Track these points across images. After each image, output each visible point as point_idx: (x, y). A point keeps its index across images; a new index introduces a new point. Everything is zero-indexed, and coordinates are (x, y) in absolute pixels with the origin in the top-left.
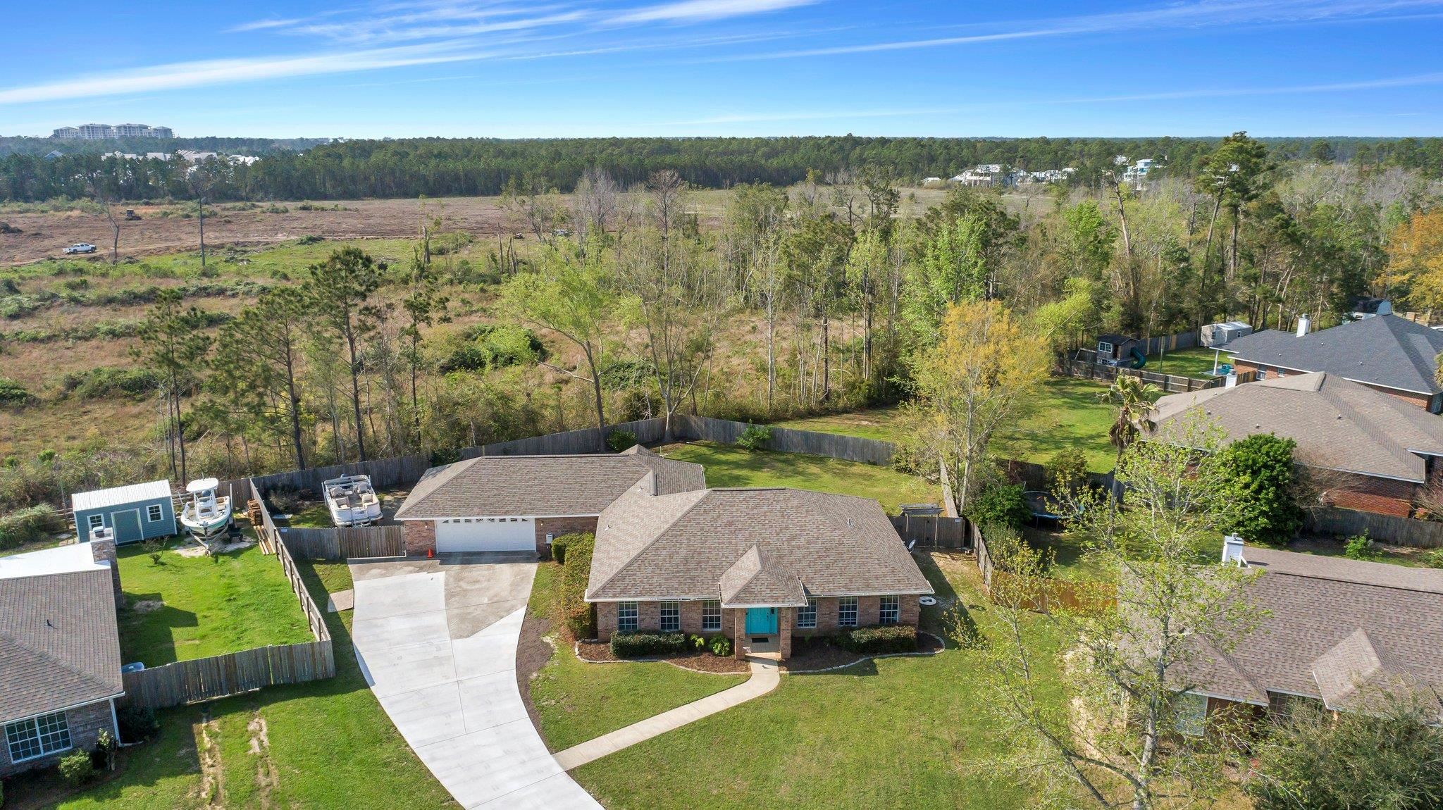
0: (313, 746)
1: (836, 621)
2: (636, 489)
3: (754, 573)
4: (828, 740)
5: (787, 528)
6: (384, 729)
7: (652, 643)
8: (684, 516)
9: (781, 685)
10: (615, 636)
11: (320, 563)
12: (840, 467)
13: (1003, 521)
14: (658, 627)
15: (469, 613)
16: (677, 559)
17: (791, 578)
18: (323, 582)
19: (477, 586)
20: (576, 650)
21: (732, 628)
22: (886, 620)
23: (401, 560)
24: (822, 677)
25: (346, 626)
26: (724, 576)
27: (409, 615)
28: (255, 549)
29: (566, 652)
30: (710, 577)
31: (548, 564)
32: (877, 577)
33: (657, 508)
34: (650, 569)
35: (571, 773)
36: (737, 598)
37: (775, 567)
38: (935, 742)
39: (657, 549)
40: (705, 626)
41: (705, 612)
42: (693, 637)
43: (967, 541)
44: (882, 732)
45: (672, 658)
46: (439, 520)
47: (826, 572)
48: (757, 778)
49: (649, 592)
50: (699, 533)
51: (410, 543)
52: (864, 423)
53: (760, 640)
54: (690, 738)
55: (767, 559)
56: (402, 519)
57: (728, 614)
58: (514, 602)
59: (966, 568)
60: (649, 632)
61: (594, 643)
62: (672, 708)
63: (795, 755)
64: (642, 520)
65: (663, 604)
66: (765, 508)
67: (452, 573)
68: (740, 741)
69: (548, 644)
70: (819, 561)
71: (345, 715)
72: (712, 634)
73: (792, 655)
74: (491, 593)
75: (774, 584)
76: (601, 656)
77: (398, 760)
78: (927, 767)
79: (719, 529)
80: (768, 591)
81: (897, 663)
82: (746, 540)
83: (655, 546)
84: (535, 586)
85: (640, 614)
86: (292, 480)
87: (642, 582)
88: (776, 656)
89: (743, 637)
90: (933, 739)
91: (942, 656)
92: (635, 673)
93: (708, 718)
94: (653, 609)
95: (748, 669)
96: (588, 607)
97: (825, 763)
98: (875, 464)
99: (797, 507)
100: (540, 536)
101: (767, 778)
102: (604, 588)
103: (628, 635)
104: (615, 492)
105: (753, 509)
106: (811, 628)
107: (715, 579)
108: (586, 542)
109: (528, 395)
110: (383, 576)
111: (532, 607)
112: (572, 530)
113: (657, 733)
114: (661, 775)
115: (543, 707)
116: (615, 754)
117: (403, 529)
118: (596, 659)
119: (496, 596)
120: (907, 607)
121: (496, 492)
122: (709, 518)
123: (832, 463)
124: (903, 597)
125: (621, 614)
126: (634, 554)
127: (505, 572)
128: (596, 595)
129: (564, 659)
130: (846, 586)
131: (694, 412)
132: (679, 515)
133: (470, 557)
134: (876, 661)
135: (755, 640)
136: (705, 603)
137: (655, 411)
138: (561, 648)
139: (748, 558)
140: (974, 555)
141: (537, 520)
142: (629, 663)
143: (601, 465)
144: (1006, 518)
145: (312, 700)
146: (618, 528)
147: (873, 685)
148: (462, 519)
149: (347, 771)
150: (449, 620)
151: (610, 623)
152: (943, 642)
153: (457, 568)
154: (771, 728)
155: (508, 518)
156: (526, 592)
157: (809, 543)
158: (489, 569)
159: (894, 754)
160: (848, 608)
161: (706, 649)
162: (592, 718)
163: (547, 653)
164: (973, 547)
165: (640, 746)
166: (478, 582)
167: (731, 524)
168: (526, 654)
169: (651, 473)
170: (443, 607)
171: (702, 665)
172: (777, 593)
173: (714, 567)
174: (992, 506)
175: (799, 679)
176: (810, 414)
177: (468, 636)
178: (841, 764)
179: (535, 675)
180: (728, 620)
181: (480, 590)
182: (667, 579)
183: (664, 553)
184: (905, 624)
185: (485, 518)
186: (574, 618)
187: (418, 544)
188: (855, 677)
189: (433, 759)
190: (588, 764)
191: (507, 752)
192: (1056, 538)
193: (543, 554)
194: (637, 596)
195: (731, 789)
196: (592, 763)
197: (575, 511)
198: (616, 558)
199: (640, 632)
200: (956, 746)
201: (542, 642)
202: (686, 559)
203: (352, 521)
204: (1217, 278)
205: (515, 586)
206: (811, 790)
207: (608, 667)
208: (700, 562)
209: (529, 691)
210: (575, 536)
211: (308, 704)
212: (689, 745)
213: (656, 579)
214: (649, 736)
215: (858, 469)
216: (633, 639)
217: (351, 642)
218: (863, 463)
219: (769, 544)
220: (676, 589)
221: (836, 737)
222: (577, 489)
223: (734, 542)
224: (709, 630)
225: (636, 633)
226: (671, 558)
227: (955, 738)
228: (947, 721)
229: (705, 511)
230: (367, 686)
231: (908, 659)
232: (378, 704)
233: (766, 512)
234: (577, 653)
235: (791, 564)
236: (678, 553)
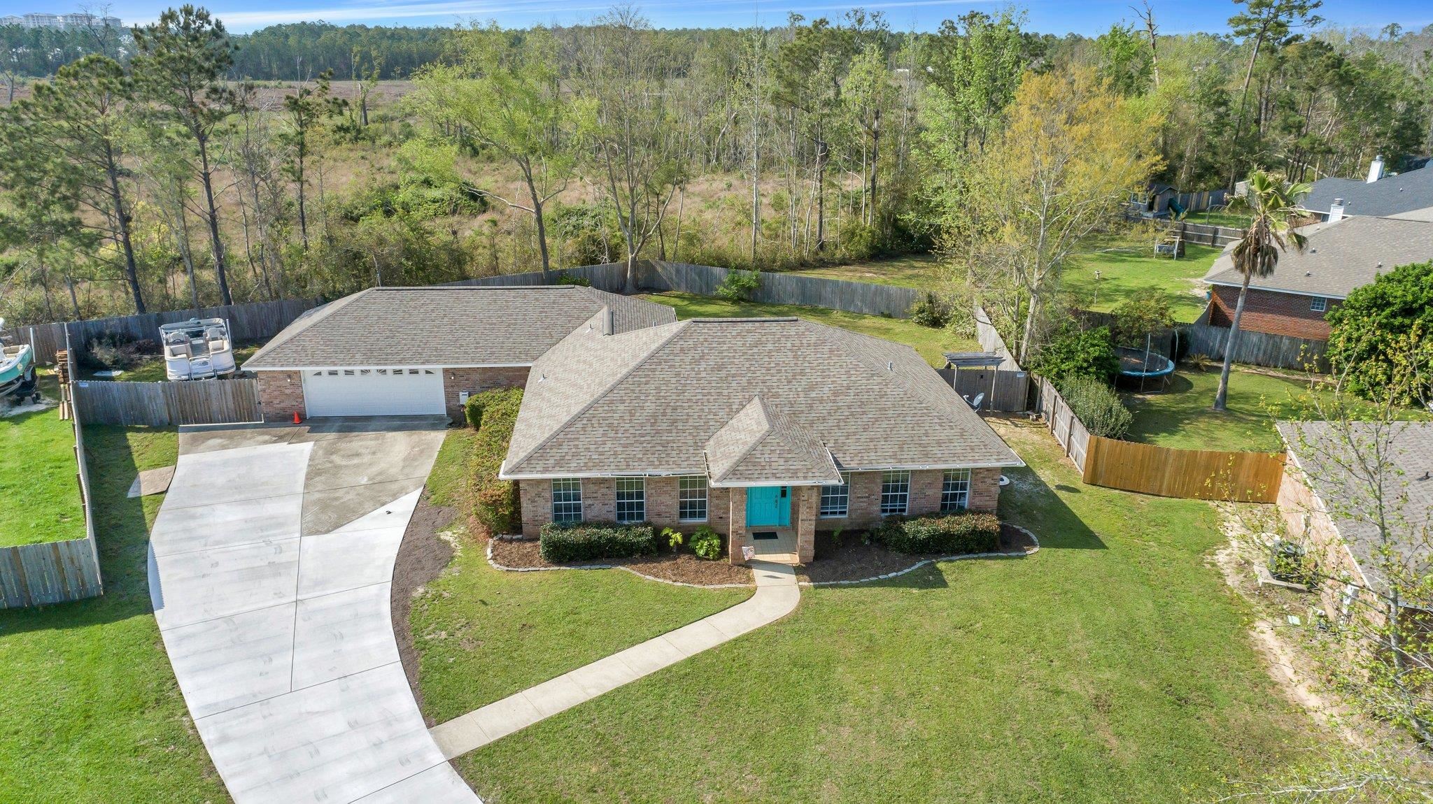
0: (17, 718)
1: (876, 508)
2: (585, 330)
3: (759, 435)
4: (890, 698)
5: (802, 373)
6: (155, 684)
7: (603, 541)
8: (651, 356)
9: (804, 605)
10: (548, 531)
11: (139, 430)
12: (847, 319)
13: (1088, 373)
14: (613, 517)
15: (336, 499)
16: (640, 416)
17: (813, 443)
18: (135, 456)
19: (356, 461)
20: (489, 551)
21: (723, 519)
22: (950, 505)
23: (256, 426)
24: (865, 590)
25: (148, 517)
26: (712, 442)
27: (247, 501)
28: (51, 413)
29: (473, 554)
30: (691, 442)
31: (460, 431)
32: (939, 443)
33: (612, 350)
34: (601, 431)
35: (459, 763)
36: (734, 472)
37: (789, 428)
38: (1063, 697)
39: (612, 402)
40: (683, 515)
41: (683, 495)
42: (665, 532)
43: (1032, 402)
44: (975, 681)
45: (634, 562)
46: (306, 370)
47: (865, 435)
48: (778, 770)
49: (599, 465)
50: (673, 380)
51: (269, 403)
52: (867, 275)
53: (764, 536)
54: (662, 696)
55: (776, 416)
56: (253, 369)
57: (718, 497)
58: (405, 483)
59: (1036, 438)
60: (600, 525)
61: (519, 540)
62: (632, 644)
63: (839, 724)
64: (591, 365)
65: (620, 482)
66: (770, 346)
67: (324, 443)
68: (745, 701)
69: (447, 543)
70: (852, 420)
71: (97, 660)
72: (694, 527)
73: (816, 558)
74: (374, 470)
75: (790, 451)
76: (527, 560)
77: (163, 742)
78: (1061, 745)
79: (703, 374)
80: (781, 462)
81: (974, 568)
82: (743, 389)
83: (608, 398)
84: (438, 461)
85: (586, 498)
86: (126, 328)
87: (588, 449)
88: (792, 559)
89: (743, 532)
90: (1058, 692)
91: (1037, 558)
92: (576, 587)
93: (692, 660)
94: (605, 491)
95: (750, 580)
96: (507, 486)
97: (890, 739)
98: (889, 316)
99: (816, 345)
100: (451, 395)
101: (796, 770)
102: (529, 459)
103: (565, 529)
104: (554, 336)
105: (751, 347)
106: (842, 519)
107: (699, 445)
108: (513, 400)
109: (455, 233)
110: (224, 447)
111: (429, 490)
112: (496, 385)
113: (609, 686)
114: (615, 765)
115: (426, 643)
116: (537, 726)
117: (258, 385)
118: (518, 565)
119: (380, 474)
120: (981, 486)
121: (388, 333)
122: (688, 360)
123: (837, 315)
124: (975, 471)
125: (557, 497)
126: (576, 410)
127: (399, 443)
128: (517, 469)
129: (469, 565)
130: (894, 456)
131: (663, 257)
132: (644, 355)
133: (352, 423)
134: (941, 566)
135: (758, 536)
136: (683, 482)
137: (614, 256)
138: (467, 548)
139: (747, 415)
140: (1042, 421)
141: (446, 371)
142: (567, 571)
143: (537, 299)
144: (1093, 369)
145: (46, 636)
146: (556, 379)
147: (944, 603)
148: (341, 369)
149: (63, 765)
150: (304, 509)
151: (540, 511)
152: (1034, 537)
153: (331, 436)
154: (793, 677)
155: (406, 368)
156: (425, 469)
157: (836, 394)
158: (377, 439)
159: (1001, 721)
160: (895, 489)
161: (685, 548)
162: (504, 661)
163: (444, 556)
164: (1040, 410)
165: (578, 710)
166: (358, 455)
167: (720, 368)
168: (412, 558)
169: (605, 310)
170: (300, 488)
171: (680, 574)
172: (798, 465)
173: (696, 428)
174: (1070, 355)
175: (831, 595)
176: (803, 265)
177: (328, 532)
178: (917, 741)
179: (421, 590)
180: (717, 507)
181: (357, 466)
182: (625, 446)
183: (622, 407)
184: (978, 511)
185: (373, 368)
186: (487, 504)
187: (281, 404)
188: (915, 591)
189: (224, 739)
190: (489, 747)
191: (353, 725)
192: (1143, 401)
193: (456, 419)
194: (580, 470)
195: (736, 792)
196: (497, 743)
197: (499, 359)
198: (550, 416)
199: (586, 525)
200: (1098, 704)
201: (439, 539)
202: (654, 416)
203: (190, 375)
204: (1253, 128)
205: (410, 461)
206: (874, 791)
207: (536, 576)
208: (675, 421)
209: (407, 618)
210: (499, 393)
211: (36, 643)
212: (662, 708)
213: (609, 445)
214: (595, 693)
215: (870, 321)
216: (576, 535)
217: (147, 542)
218: (875, 316)
219: (776, 395)
220: (640, 459)
221: (902, 692)
222: (503, 330)
223: (725, 392)
224: (689, 521)
225: (579, 526)
226: (632, 415)
227: (1093, 692)
228: (1070, 662)
229: (682, 350)
230: (149, 610)
231: (988, 562)
232: (159, 640)
233: (770, 351)
234: (490, 555)
235: (812, 423)
236: (642, 408)
